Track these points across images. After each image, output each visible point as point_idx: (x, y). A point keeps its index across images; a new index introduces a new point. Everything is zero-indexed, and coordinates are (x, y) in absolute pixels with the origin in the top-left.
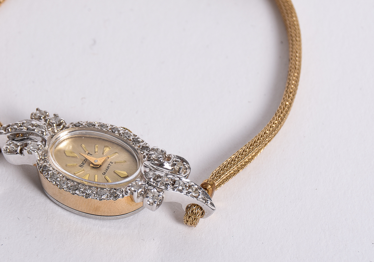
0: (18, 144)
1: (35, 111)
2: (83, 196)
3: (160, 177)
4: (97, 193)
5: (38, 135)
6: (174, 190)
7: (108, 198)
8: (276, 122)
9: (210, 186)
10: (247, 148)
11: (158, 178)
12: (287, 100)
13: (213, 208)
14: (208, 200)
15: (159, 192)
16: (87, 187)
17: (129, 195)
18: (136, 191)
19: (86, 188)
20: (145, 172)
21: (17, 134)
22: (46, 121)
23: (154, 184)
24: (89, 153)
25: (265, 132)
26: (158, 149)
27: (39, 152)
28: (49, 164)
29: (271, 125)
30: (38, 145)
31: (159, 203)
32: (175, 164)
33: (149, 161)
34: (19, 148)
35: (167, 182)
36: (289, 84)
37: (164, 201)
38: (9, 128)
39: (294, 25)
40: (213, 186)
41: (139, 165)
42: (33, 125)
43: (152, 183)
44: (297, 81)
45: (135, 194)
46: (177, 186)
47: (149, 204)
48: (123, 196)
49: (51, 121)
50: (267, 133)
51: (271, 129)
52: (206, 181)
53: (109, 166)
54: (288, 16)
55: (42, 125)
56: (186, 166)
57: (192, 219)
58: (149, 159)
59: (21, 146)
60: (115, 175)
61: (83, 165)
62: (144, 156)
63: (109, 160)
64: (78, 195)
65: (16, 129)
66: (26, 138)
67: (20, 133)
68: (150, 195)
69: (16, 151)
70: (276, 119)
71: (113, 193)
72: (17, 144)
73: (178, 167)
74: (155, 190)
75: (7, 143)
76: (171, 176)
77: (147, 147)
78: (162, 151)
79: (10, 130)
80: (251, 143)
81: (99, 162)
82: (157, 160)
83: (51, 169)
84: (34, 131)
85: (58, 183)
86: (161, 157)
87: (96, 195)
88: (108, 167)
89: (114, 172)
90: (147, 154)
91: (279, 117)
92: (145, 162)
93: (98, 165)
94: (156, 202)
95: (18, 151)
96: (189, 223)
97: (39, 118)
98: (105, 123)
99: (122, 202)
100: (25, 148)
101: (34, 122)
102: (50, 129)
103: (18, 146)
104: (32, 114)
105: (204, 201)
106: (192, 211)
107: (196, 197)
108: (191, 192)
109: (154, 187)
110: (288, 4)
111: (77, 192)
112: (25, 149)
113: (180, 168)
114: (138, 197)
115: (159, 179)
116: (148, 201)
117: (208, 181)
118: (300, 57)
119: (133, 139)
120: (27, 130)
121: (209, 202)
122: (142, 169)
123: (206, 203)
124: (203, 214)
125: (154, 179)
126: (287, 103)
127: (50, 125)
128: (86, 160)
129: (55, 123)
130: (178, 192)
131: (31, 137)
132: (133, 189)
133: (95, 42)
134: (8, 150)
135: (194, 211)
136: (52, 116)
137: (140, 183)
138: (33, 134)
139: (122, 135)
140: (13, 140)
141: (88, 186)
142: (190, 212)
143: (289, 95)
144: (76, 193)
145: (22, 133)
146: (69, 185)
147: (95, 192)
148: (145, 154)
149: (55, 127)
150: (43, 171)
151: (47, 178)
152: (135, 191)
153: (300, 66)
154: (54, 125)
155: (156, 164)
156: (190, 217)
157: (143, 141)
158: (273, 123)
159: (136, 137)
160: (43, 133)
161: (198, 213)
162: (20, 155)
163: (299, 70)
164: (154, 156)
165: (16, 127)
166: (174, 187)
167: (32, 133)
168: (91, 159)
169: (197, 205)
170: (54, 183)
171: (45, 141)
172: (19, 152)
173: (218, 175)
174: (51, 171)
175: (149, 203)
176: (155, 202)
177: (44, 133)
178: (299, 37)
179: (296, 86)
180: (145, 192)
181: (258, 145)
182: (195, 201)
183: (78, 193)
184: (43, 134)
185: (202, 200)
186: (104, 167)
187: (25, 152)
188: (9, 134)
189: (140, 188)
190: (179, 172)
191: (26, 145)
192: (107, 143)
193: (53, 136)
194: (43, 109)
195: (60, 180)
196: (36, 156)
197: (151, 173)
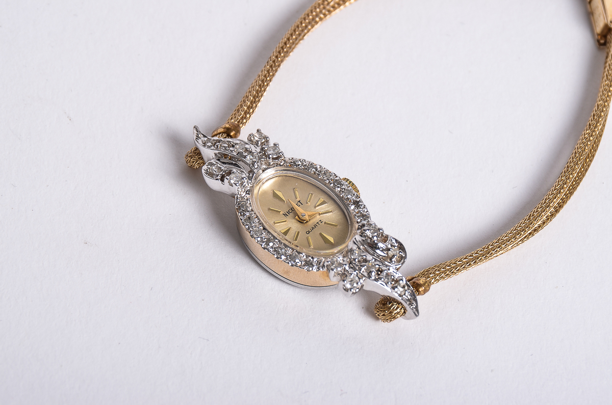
0: (222, 169)
1: (255, 132)
2: (274, 254)
3: (367, 261)
4: (290, 256)
5: (247, 164)
6: (377, 281)
7: (301, 267)
11: (363, 262)
13: (416, 313)
14: (413, 303)
15: (360, 278)
17: (326, 269)
18: (334, 270)
19: (281, 246)
20: (352, 249)
21: (226, 155)
23: (357, 267)
24: (299, 201)
28: (249, 202)
30: (243, 178)
32: (390, 249)
33: (361, 236)
34: (221, 174)
35: (372, 270)
37: (364, 288)
38: (219, 143)
42: (246, 150)
45: (332, 273)
46: (383, 277)
48: (318, 269)
53: (317, 224)
58: (362, 234)
60: (319, 238)
61: (288, 214)
66: (233, 162)
68: (348, 280)
69: (217, 176)
72: (220, 168)
73: (391, 254)
75: (211, 161)
76: (380, 264)
77: (367, 217)
79: (219, 147)
81: (307, 217)
82: (370, 238)
83: (249, 210)
84: (245, 158)
85: (252, 230)
86: (376, 237)
87: (288, 258)
88: (315, 226)
89: (320, 234)
92: (356, 237)
93: (305, 220)
94: (352, 290)
95: (219, 177)
99: (316, 275)
100: (227, 177)
102: (263, 160)
103: (221, 171)
104: (250, 134)
105: (409, 303)
107: (401, 296)
113: (393, 256)
114: (335, 276)
115: (365, 263)
116: (344, 285)
120: (237, 154)
121: (414, 306)
123: (410, 306)
125: (359, 262)
127: (266, 156)
128: (293, 209)
131: (239, 163)
134: (209, 171)
136: (271, 144)
139: (343, 192)
140: (218, 160)
145: (231, 156)
146: (263, 236)
148: (361, 224)
149: (269, 160)
150: (240, 209)
151: (241, 219)
152: (332, 270)
154: (271, 156)
155: (368, 243)
157: (364, 207)
159: (358, 200)
160: (254, 163)
162: (220, 182)
164: (368, 233)
166: (379, 278)
167: (242, 160)
168: (300, 210)
170: (247, 228)
171: (252, 174)
172: (219, 179)
175: (344, 288)
176: (350, 289)
177: (256, 165)
185: (406, 301)
186: (311, 224)
187: (226, 181)
188: (217, 152)
190: (391, 259)
191: (230, 173)
192: (324, 196)
193: (265, 169)
194: (265, 132)
195: (255, 227)
196: (237, 190)
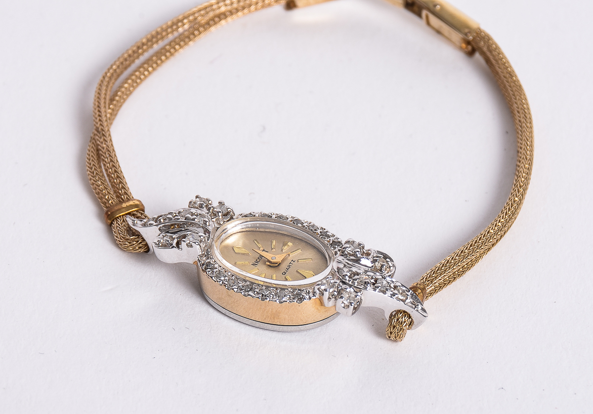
0: (174, 237)
1: (194, 199)
2: (258, 298)
3: (358, 274)
4: (276, 294)
5: (199, 226)
6: (375, 290)
7: (291, 301)
8: (503, 220)
9: (420, 291)
10: (466, 249)
11: (354, 276)
12: (516, 194)
13: (425, 314)
14: (418, 305)
15: (357, 292)
16: (264, 288)
17: (317, 296)
18: (328, 290)
19: (262, 288)
20: (338, 268)
21: (172, 225)
22: (209, 209)
23: (350, 283)
24: (264, 250)
25: (489, 231)
26: (354, 242)
27: (201, 244)
28: (213, 260)
29: (496, 224)
30: (200, 236)
31: (356, 306)
32: (376, 260)
33: (342, 255)
34: (175, 241)
35: (366, 281)
36: (518, 177)
37: (363, 305)
38: (161, 218)
39: (524, 109)
40: (424, 291)
41: (330, 262)
42: (192, 214)
43: (347, 282)
44: (529, 174)
45: (326, 294)
46: (380, 285)
47: (344, 307)
48: (310, 298)
49: (215, 210)
50: (491, 233)
51: (496, 228)
52: (415, 285)
53: (290, 264)
54: (516, 99)
55: (204, 213)
56: (390, 264)
57: (398, 330)
58: (343, 254)
59: (177, 238)
60: (298, 275)
61: (257, 264)
62: (336, 252)
63: (290, 259)
64: (251, 296)
65: (170, 219)
66: (183, 229)
67: (175, 224)
68: (346, 295)
69: (172, 244)
70: (503, 216)
71: (297, 294)
72: (172, 237)
73: (379, 265)
74: (352, 290)
75: (159, 237)
76: (372, 274)
77: (339, 242)
78: (360, 244)
79: (162, 220)
80: (471, 243)
81: (278, 259)
82: (353, 255)
83: (216, 266)
84: (194, 220)
85: (226, 283)
86: (358, 252)
87: (275, 297)
88: (289, 266)
89: (297, 271)
90: (339, 250)
91: (506, 215)
92: (338, 258)
93: (277, 263)
94: (353, 304)
95: (174, 244)
96: (393, 336)
97: (201, 206)
98: (284, 214)
99: (309, 306)
101: (193, 210)
102: (214, 220)
103: (174, 239)
104: (191, 202)
105: (414, 307)
106: (398, 320)
107: (404, 301)
108: (397, 294)
109: (350, 286)
110: (516, 84)
111: (250, 293)
112: (183, 241)
113: (382, 266)
114: (329, 299)
115: (356, 277)
116: (343, 302)
117: (417, 285)
118: (531, 146)
119: (321, 232)
120: (185, 219)
121: (420, 307)
122: (333, 265)
123: (416, 309)
124: (411, 324)
125: (350, 277)
126: (516, 199)
127: (215, 214)
128: (261, 258)
129: (220, 212)
130: (381, 294)
131: (190, 228)
132: (323, 287)
133: (264, 128)
134: (160, 244)
135: (400, 319)
136: (216, 204)
137: (332, 281)
138: (193, 224)
139: (306, 228)
140: (168, 232)
141: (265, 286)
142: (394, 321)
143: (518, 189)
144: (249, 295)
145: (178, 224)
146: (240, 285)
147: (274, 294)
148: (337, 250)
149: (220, 217)
150: (206, 269)
151: (211, 277)
152: (326, 290)
153: (532, 155)
154: (220, 214)
155: (352, 259)
156: (394, 327)
157: (333, 236)
158: (498, 221)
159: (325, 231)
160: (205, 222)
161: (405, 322)
162: (177, 249)
163: (531, 160)
164: (348, 250)
165: (170, 216)
166: (375, 287)
167: (191, 223)
168: (268, 256)
169: (405, 312)
170: (221, 283)
171: (209, 233)
172: (175, 246)
173: (430, 279)
174: (216, 268)
175: (343, 305)
176: (351, 303)
177: (208, 224)
178: (530, 123)
179: (527, 179)
180: (339, 292)
181: (480, 245)
182: (401, 306)
183: (252, 294)
184: (205, 224)
185: (410, 305)
186: (284, 266)
187: (183, 245)
188: (161, 226)
189: (332, 287)
191: (185, 236)
192: (286, 239)
193: (218, 228)
194: (204, 196)
195: (229, 280)
196: (197, 250)
197: (346, 270)
